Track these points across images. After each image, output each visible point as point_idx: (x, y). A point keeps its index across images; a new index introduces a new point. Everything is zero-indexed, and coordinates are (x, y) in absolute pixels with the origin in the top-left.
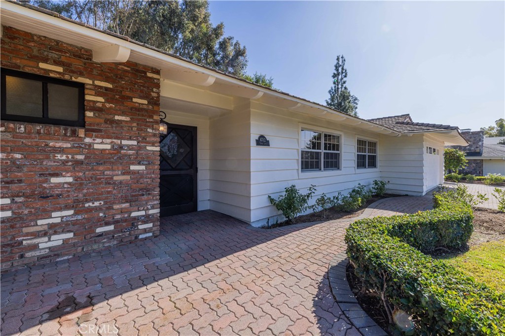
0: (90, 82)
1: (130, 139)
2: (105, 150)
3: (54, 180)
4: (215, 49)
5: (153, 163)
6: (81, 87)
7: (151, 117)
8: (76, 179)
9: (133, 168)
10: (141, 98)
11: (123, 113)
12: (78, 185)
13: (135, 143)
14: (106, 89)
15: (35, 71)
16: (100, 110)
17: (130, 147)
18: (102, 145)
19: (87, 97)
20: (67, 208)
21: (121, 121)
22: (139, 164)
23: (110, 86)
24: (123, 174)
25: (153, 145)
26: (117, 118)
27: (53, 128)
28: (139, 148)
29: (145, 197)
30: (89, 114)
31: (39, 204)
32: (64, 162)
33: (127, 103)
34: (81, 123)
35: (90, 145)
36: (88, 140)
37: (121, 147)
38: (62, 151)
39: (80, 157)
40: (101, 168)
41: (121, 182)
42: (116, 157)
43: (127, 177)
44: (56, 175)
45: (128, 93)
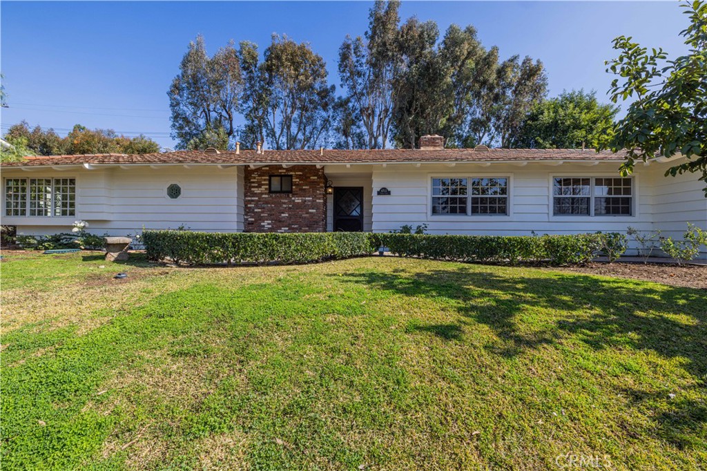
0: (294, 173)
1: (309, 197)
2: (298, 203)
3: (283, 215)
4: (491, 81)
5: (320, 209)
6: (291, 176)
7: (319, 185)
8: (289, 215)
9: (310, 211)
10: (314, 176)
11: (306, 185)
12: (290, 217)
13: (311, 199)
14: (300, 175)
15: (278, 174)
16: (298, 185)
17: (309, 201)
18: (298, 200)
19: (294, 180)
20: (286, 227)
21: (305, 189)
22: (313, 209)
23: (301, 173)
24: (306, 213)
25: (320, 199)
26: (304, 187)
27: (282, 194)
28: (313, 201)
29: (315, 226)
30: (294, 187)
31: (278, 224)
32: (286, 208)
33: (308, 180)
34: (291, 192)
35: (294, 201)
36: (293, 199)
37: (305, 201)
38: (285, 203)
39: (291, 206)
40: (298, 210)
41: (305, 217)
42: (303, 206)
43: (308, 215)
44: (283, 213)
45: (308, 175)
